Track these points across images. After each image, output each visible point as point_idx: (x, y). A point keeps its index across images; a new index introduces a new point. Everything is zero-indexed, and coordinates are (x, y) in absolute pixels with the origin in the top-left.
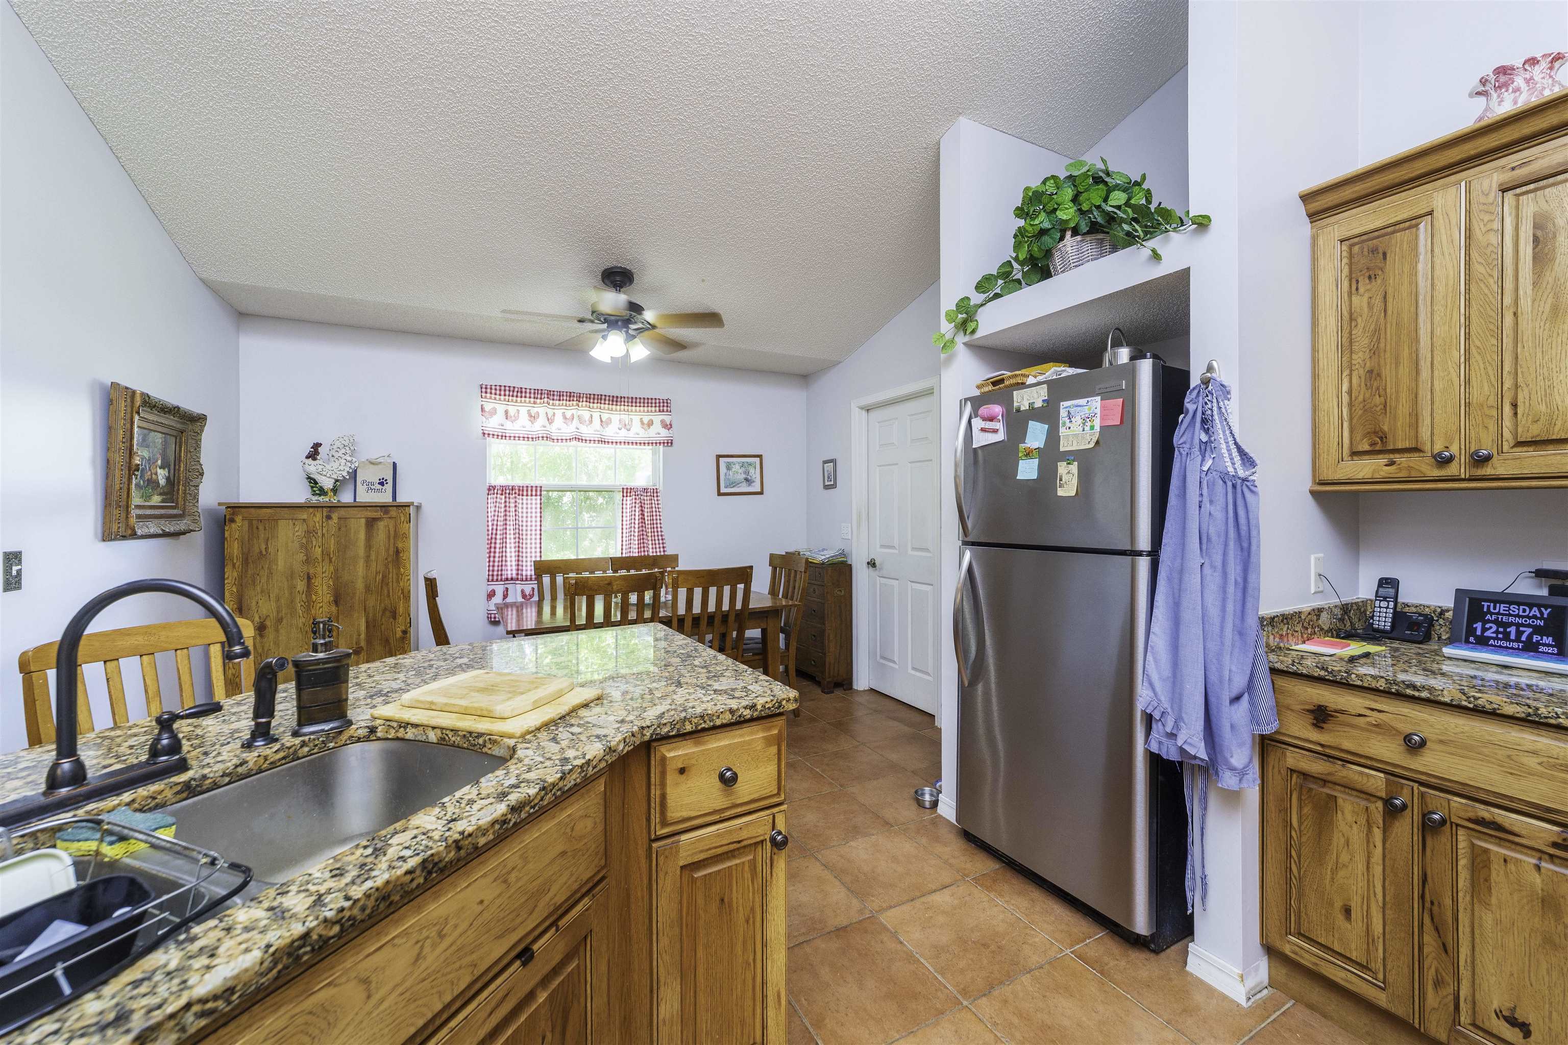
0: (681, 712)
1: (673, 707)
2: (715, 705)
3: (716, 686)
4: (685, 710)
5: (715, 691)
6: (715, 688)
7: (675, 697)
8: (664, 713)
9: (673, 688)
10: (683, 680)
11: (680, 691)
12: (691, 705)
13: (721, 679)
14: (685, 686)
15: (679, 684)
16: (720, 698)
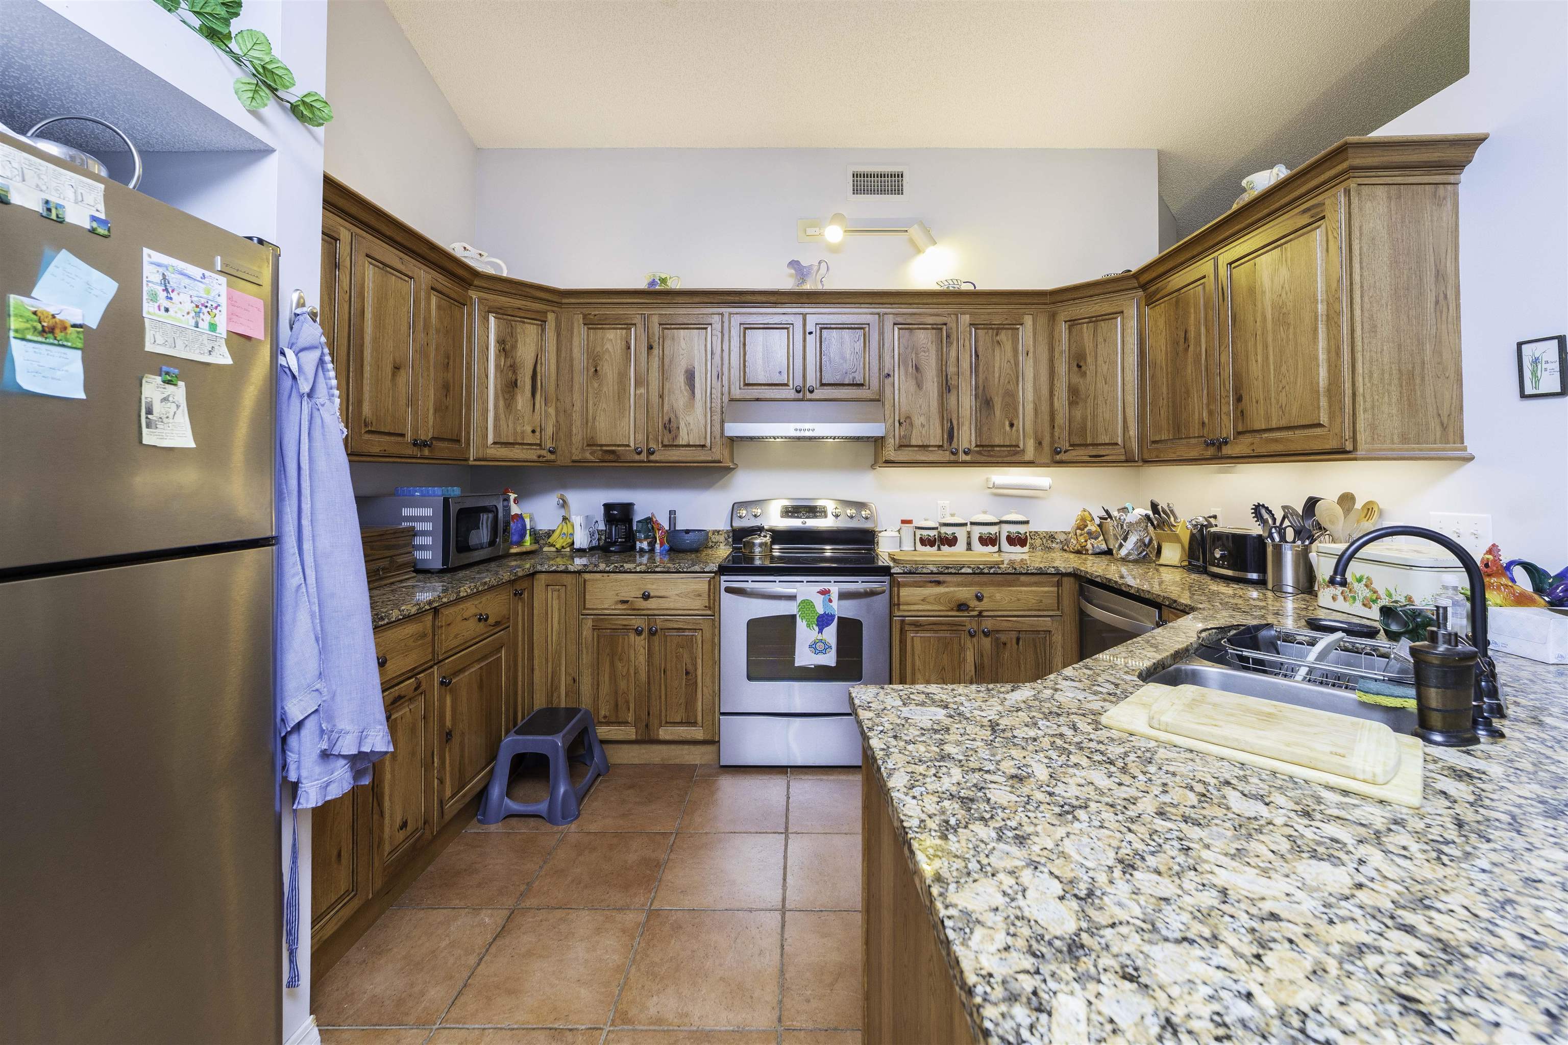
0: (993, 689)
1: (1002, 696)
2: (953, 690)
3: (940, 714)
4: (988, 690)
5: (946, 707)
6: (944, 712)
7: (1000, 708)
8: (1012, 690)
9: (1004, 722)
10: (987, 734)
11: (992, 715)
12: (981, 694)
13: (928, 725)
14: (985, 722)
15: (994, 726)
16: (944, 697)
